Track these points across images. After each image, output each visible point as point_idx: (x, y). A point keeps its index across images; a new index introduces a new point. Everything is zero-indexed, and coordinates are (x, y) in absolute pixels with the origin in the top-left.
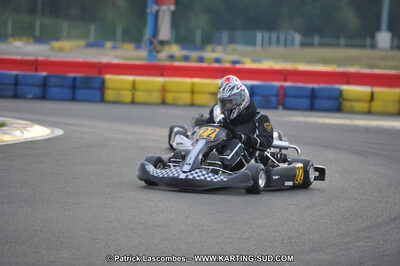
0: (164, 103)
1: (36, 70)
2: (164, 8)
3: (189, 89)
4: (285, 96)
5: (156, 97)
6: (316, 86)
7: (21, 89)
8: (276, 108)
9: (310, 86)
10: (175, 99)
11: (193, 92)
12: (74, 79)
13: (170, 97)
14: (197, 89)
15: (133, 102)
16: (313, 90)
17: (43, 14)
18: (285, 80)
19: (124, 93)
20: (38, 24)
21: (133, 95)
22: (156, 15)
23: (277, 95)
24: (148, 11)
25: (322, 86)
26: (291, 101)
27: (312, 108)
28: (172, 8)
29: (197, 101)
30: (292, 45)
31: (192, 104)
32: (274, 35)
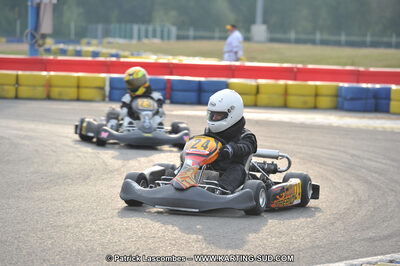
0: (49, 98)
2: (46, 1)
3: (75, 83)
4: (172, 89)
5: (41, 91)
6: (202, 79)
9: (198, 79)
10: (60, 94)
11: (78, 87)
13: (55, 92)
14: (83, 84)
15: (17, 97)
16: (200, 83)
18: (172, 74)
19: (6, 87)
21: (17, 90)
22: (38, 8)
23: (164, 89)
26: (178, 95)
27: (199, 102)
28: (54, 1)
29: (83, 96)
30: (169, 38)
31: (78, 99)
32: (150, 28)
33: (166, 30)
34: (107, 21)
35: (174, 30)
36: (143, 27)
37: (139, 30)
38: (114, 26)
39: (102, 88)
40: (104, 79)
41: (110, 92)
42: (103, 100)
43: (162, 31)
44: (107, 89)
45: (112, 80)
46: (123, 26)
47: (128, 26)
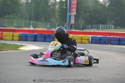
1: (33, 33)
2: (72, 14)
3: (80, 38)
4: (111, 40)
6: (120, 37)
7: (28, 38)
8: (108, 44)
9: (119, 37)
11: (81, 39)
12: (45, 35)
14: (83, 38)
16: (120, 38)
17: (33, 20)
18: (111, 36)
20: (32, 23)
22: (70, 16)
23: (108, 40)
24: (68, 15)
25: (122, 37)
26: (112, 42)
27: (119, 44)
28: (75, 14)
29: (83, 42)
30: (111, 28)
31: (81, 43)
32: (105, 26)
33: (110, 26)
34: (92, 24)
35: (113, 26)
36: (103, 25)
37: (102, 26)
38: (94, 26)
39: (89, 40)
40: (89, 37)
41: (91, 41)
42: (89, 43)
43: (109, 27)
44: (90, 40)
45: (92, 37)
46: (97, 25)
47: (99, 25)
